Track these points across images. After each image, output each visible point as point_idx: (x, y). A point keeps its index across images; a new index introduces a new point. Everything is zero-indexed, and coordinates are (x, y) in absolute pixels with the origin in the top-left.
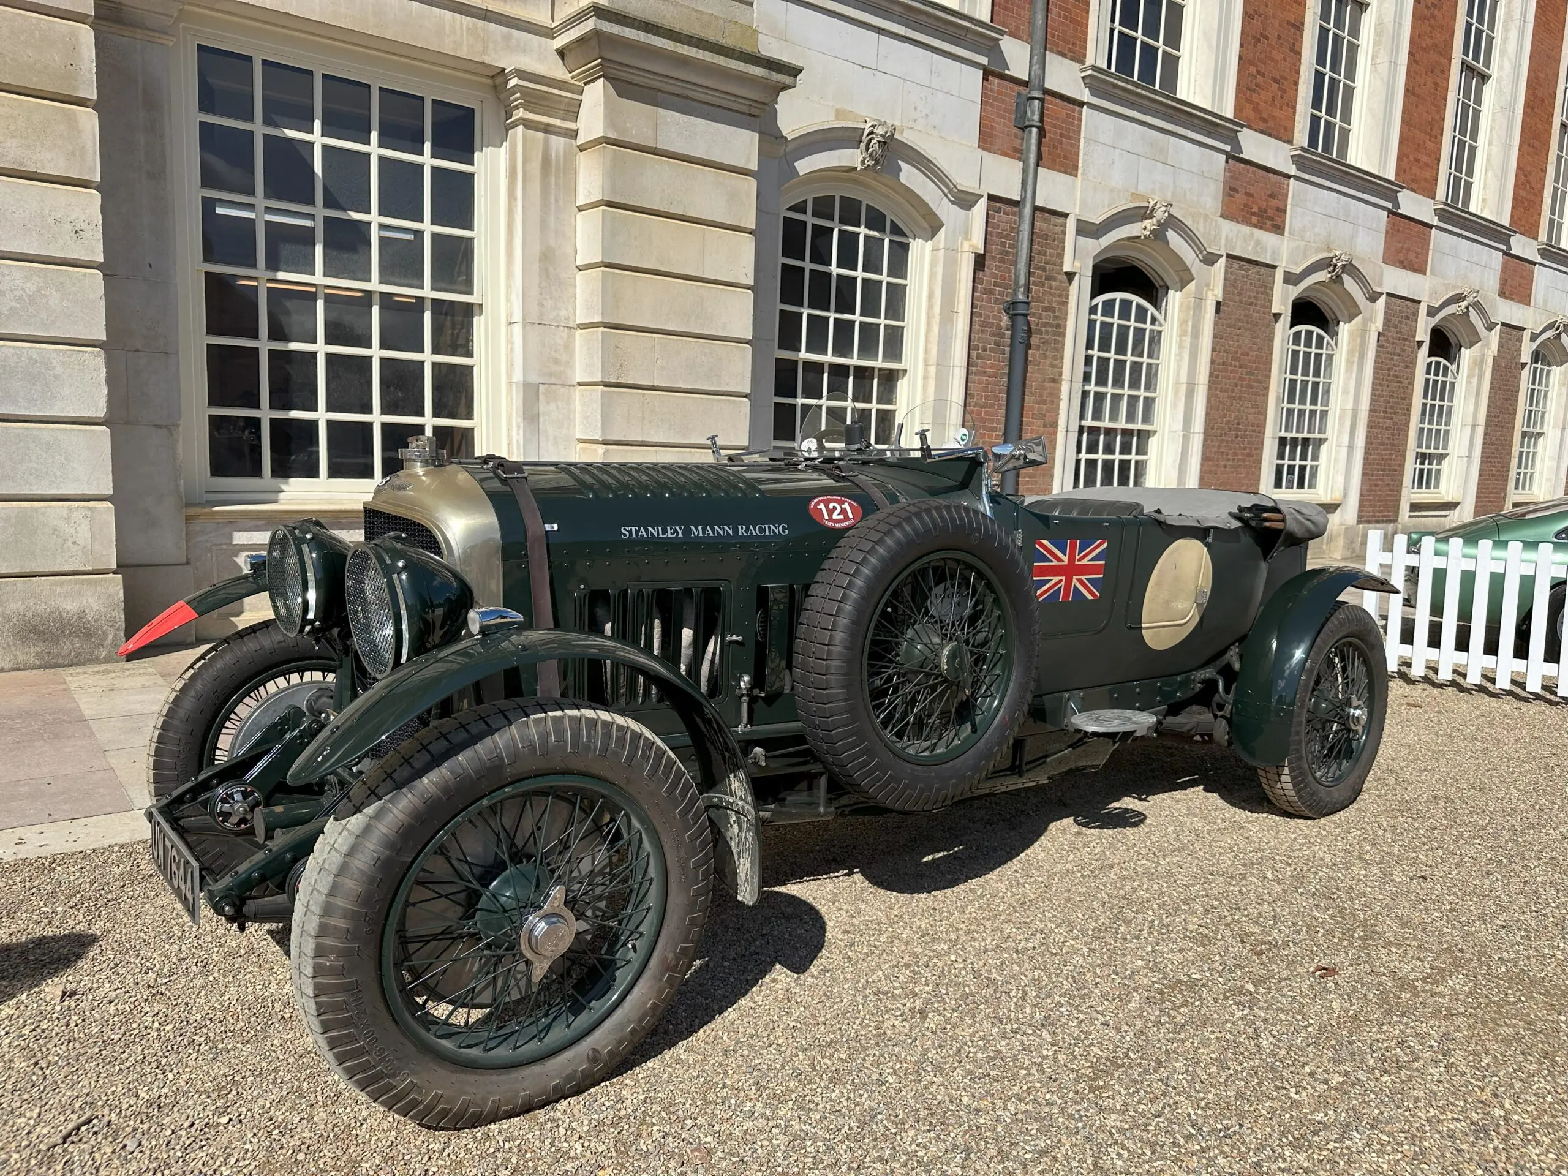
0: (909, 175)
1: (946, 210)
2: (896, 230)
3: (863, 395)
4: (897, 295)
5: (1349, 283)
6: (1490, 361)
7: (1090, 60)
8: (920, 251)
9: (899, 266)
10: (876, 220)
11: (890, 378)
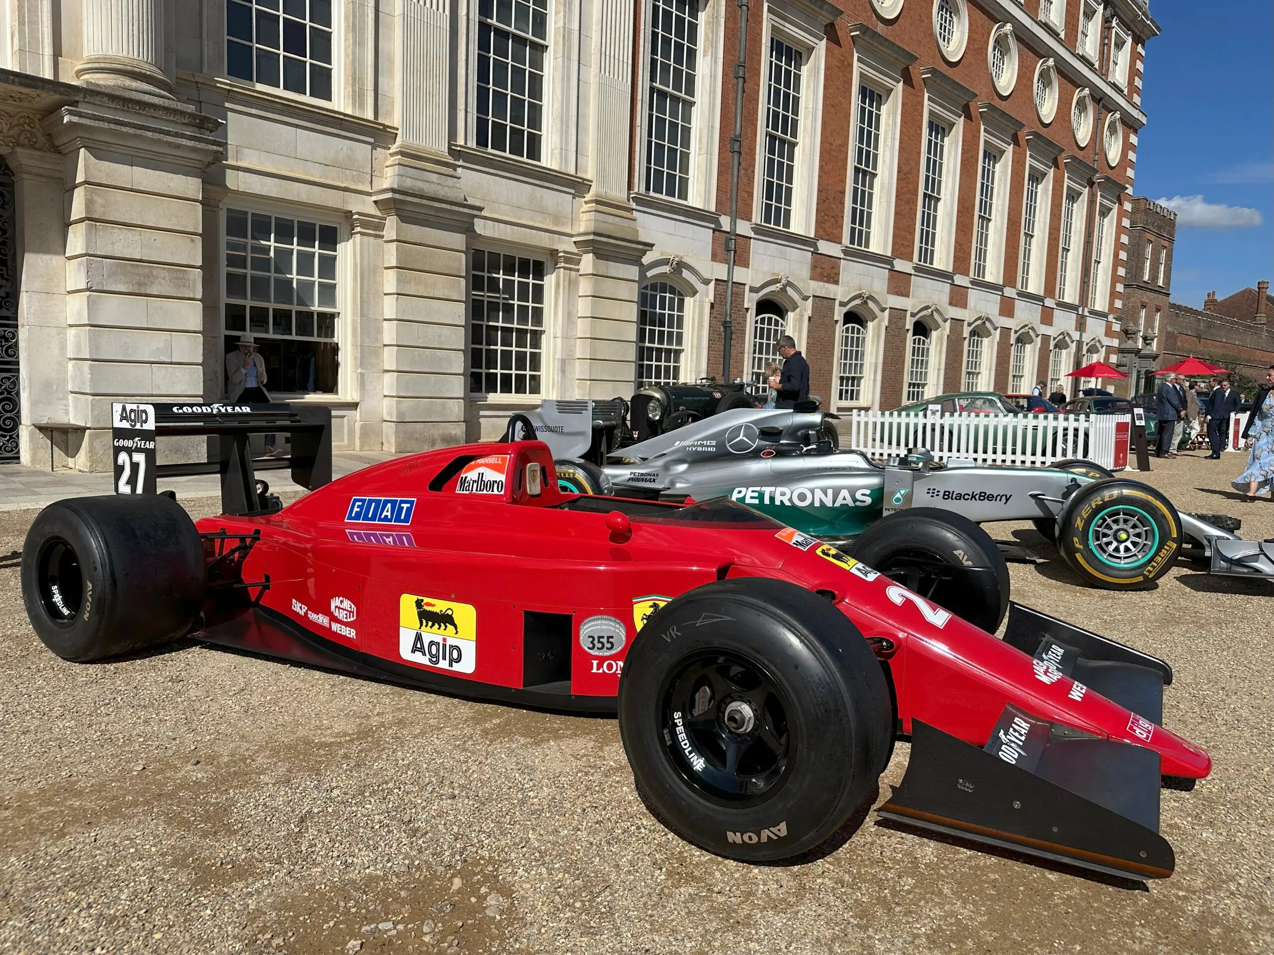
0: (686, 274)
1: (699, 286)
2: (680, 294)
3: (668, 360)
4: (680, 319)
5: (871, 304)
6: (946, 337)
7: (754, 220)
8: (689, 302)
9: (681, 308)
10: (672, 291)
11: (678, 353)
